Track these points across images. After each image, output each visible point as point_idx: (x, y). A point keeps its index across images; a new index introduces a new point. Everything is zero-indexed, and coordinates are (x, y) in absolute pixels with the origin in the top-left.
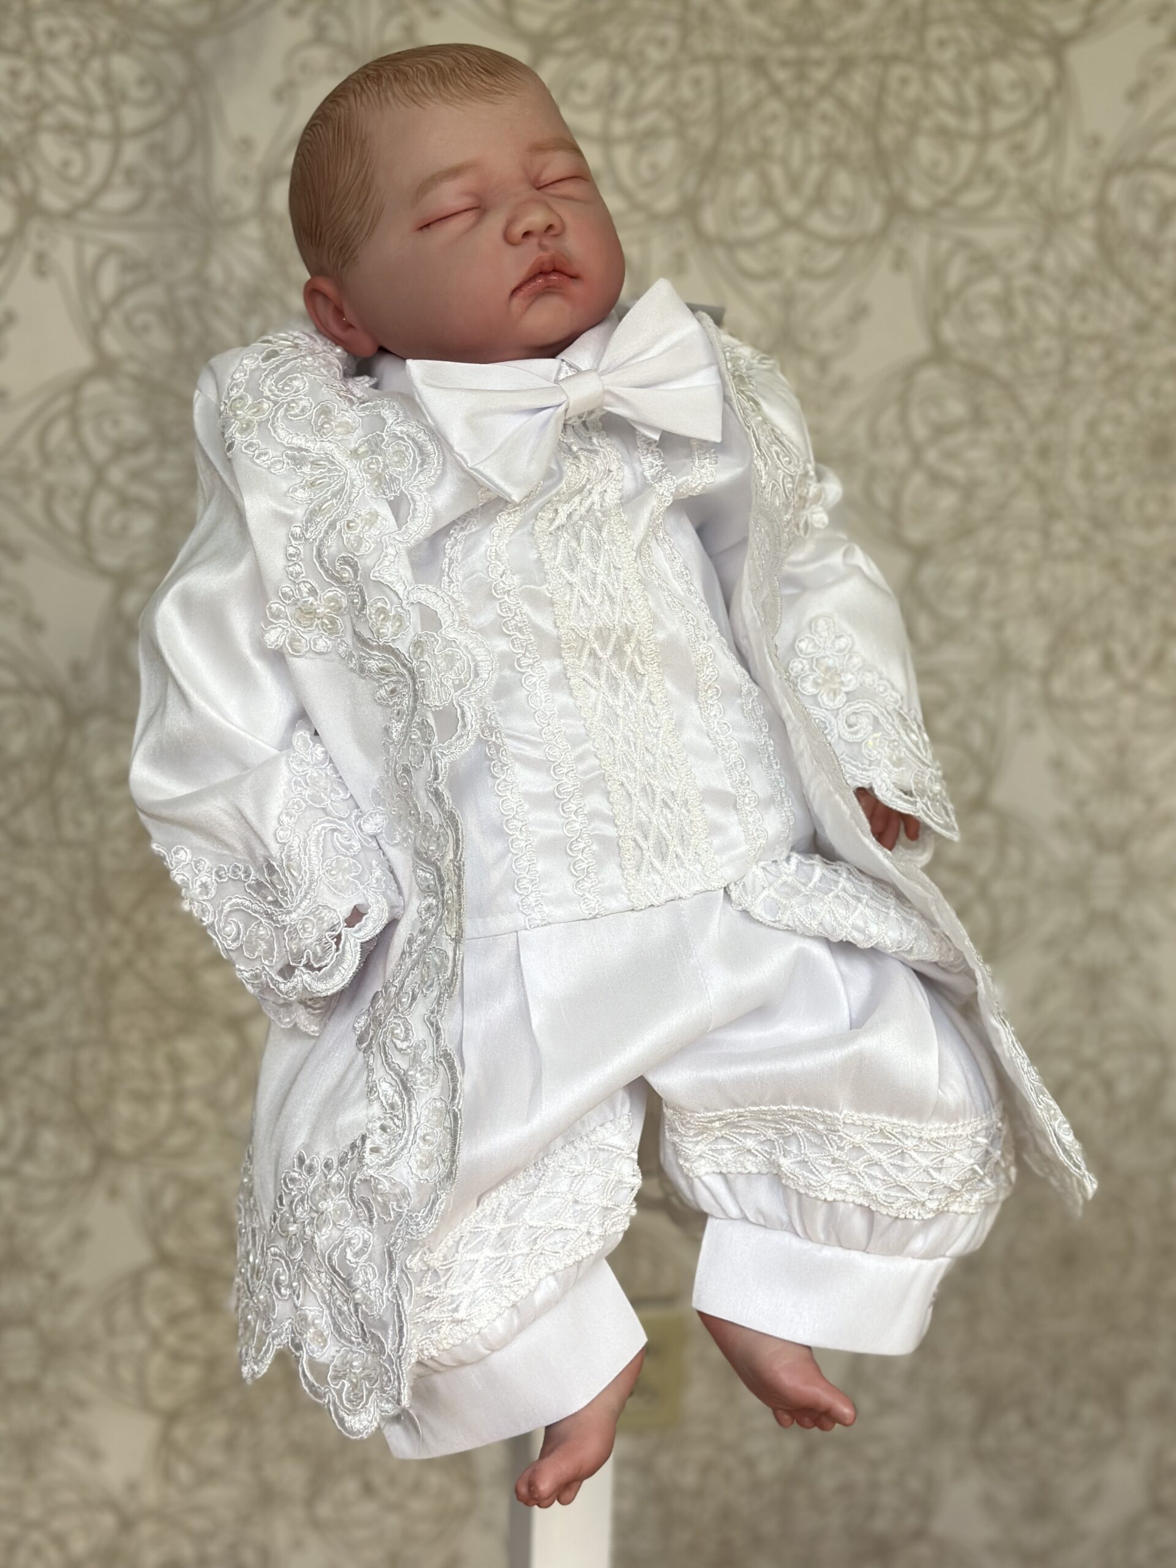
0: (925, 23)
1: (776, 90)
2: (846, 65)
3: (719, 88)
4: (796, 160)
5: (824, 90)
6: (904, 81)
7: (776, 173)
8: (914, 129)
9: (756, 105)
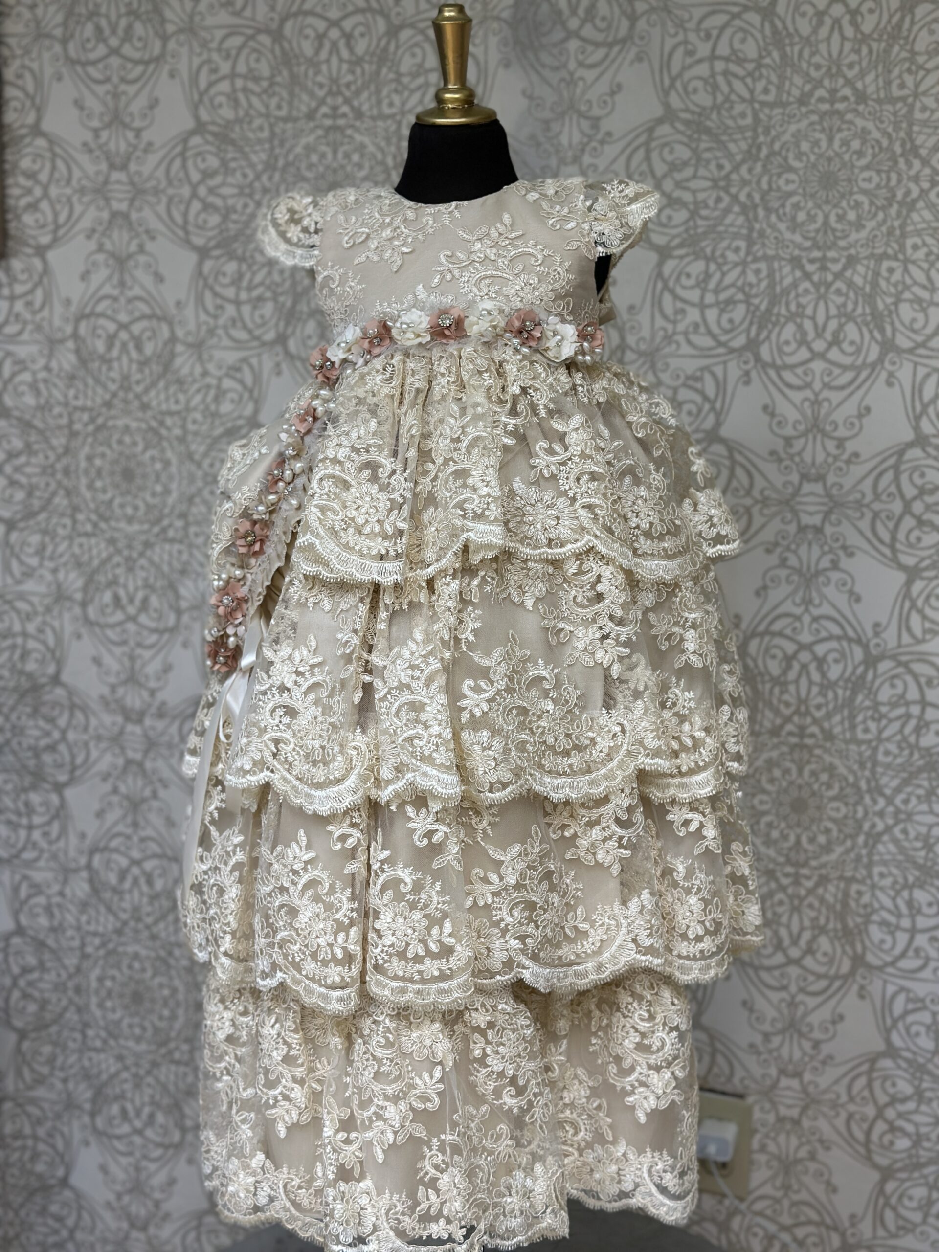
0: (904, 235)
1: (807, 276)
2: (852, 261)
3: (771, 275)
4: (821, 318)
5: (838, 276)
6: (891, 270)
7: (808, 325)
8: (898, 301)
9: (795, 285)
